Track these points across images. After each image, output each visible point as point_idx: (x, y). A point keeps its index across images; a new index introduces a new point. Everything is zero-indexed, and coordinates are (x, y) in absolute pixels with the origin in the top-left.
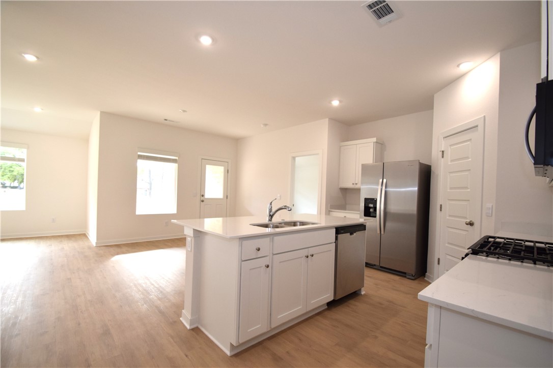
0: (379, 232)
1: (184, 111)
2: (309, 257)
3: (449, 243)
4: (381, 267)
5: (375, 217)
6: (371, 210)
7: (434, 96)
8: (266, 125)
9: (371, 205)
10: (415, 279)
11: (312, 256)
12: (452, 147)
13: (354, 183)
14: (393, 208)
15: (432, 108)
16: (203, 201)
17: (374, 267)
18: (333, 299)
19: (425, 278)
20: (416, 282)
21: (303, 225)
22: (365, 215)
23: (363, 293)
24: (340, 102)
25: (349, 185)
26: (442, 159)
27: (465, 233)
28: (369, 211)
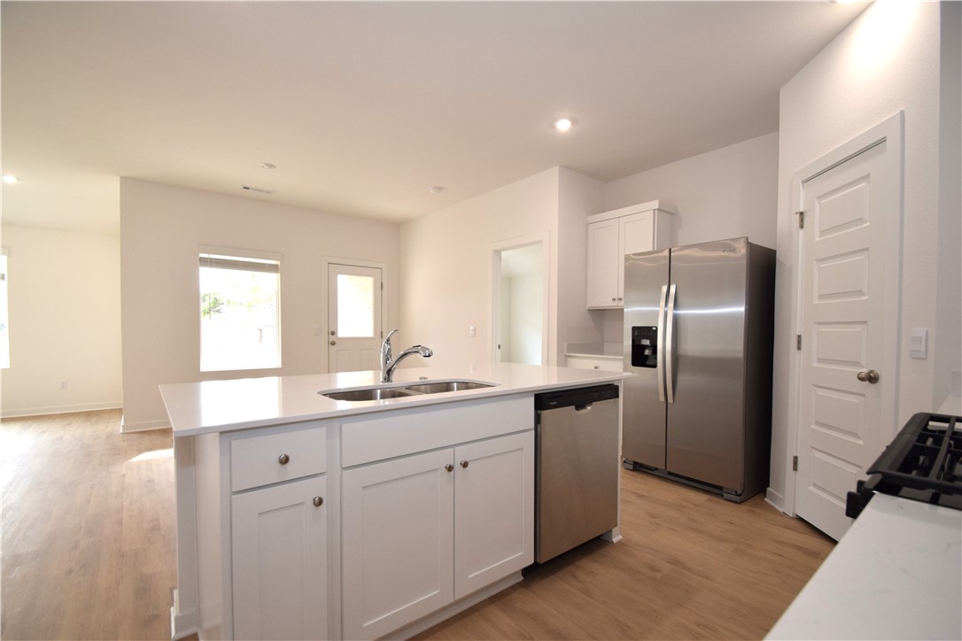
0: (662, 398)
1: (271, 166)
2: (458, 467)
3: (818, 423)
4: (670, 473)
5: (655, 366)
6: (647, 352)
7: (779, 92)
8: (439, 189)
9: (646, 342)
10: (744, 501)
11: (465, 465)
12: (822, 202)
13: (616, 298)
14: (691, 347)
15: (777, 129)
16: (333, 344)
17: (655, 473)
18: (532, 562)
19: (766, 499)
20: (744, 507)
21: (467, 388)
22: (635, 363)
23: (615, 540)
24: (574, 121)
25: (606, 303)
26: (801, 232)
27: (855, 399)
28: (642, 354)
